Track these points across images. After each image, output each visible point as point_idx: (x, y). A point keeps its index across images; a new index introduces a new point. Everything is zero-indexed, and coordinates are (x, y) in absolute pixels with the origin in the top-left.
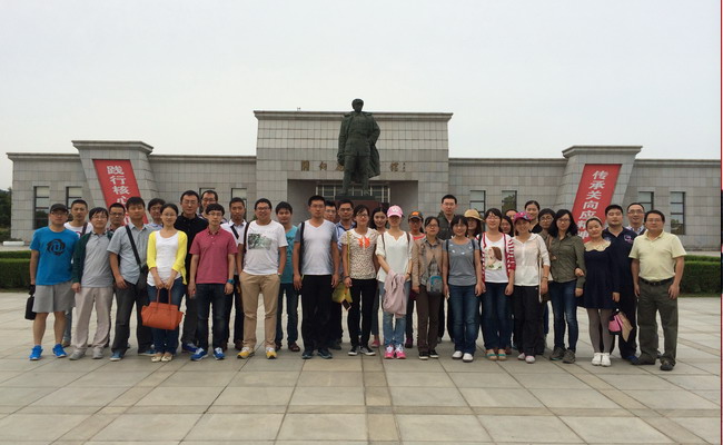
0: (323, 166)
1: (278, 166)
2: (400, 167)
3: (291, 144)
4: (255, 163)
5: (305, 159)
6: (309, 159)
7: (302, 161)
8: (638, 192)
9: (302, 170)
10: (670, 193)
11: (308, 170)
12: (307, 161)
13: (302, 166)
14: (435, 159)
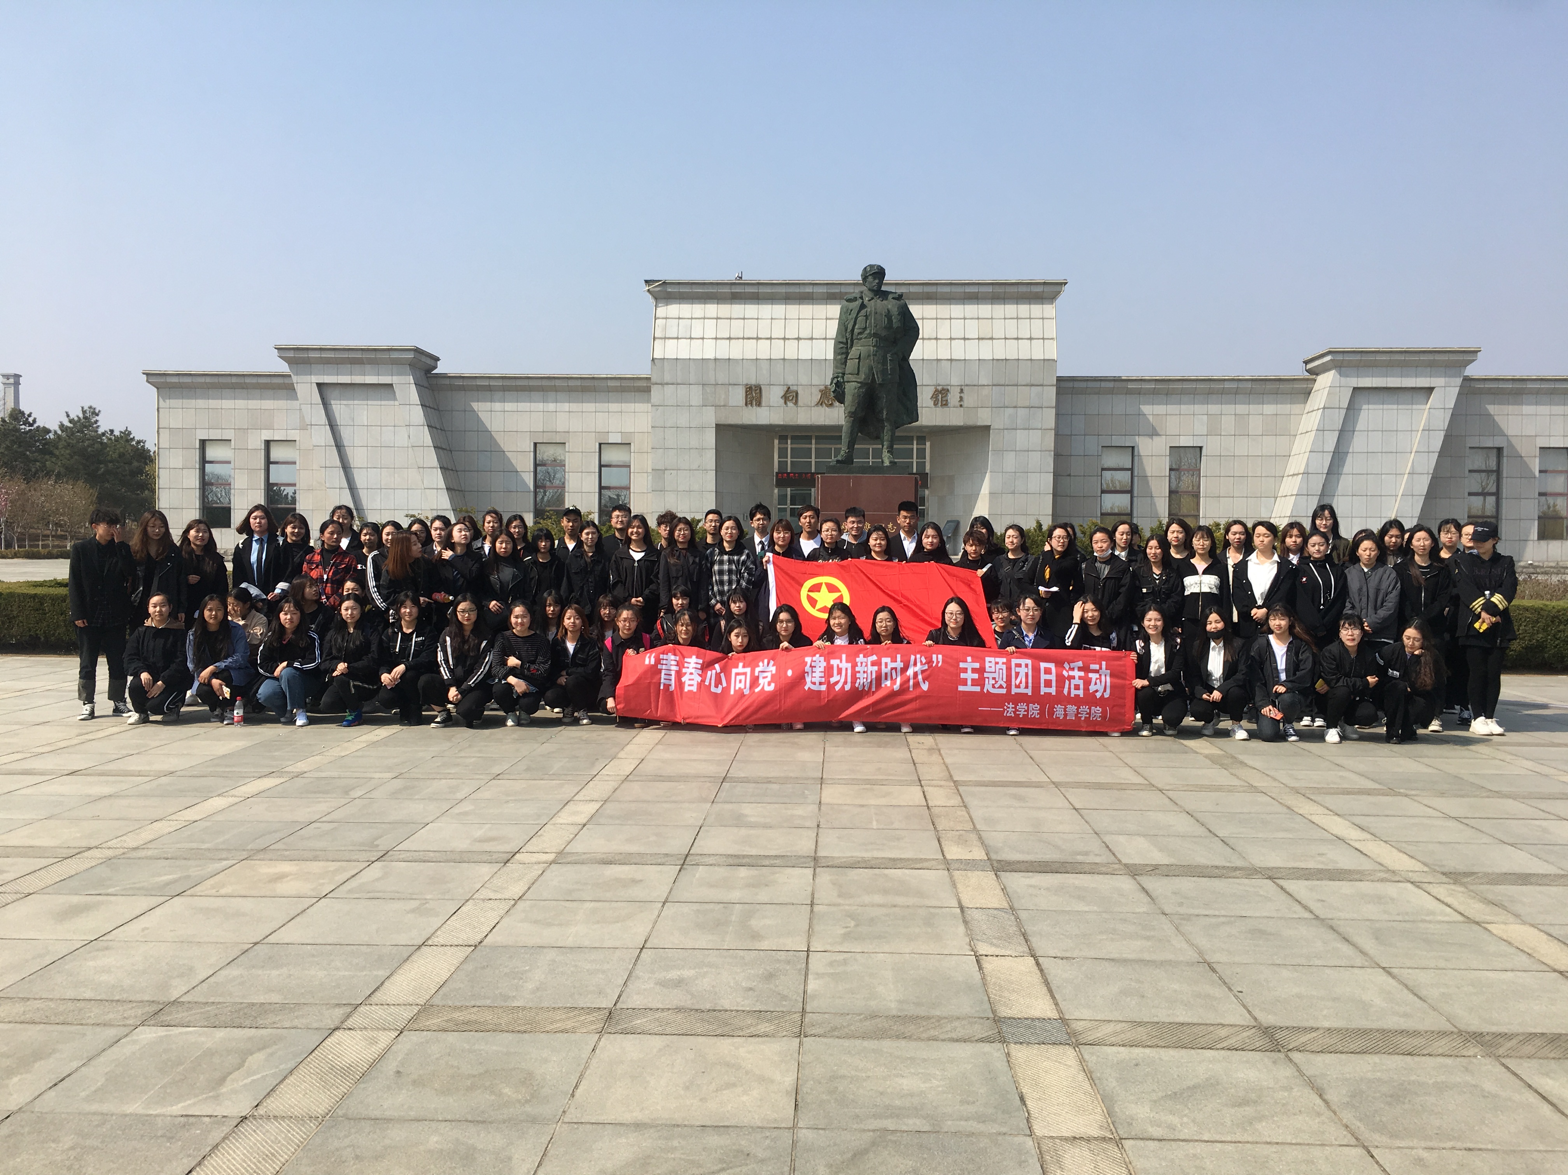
0: (790, 396)
1: (695, 395)
2: (953, 398)
3: (724, 351)
4: (648, 390)
5: (753, 382)
6: (762, 381)
7: (747, 385)
8: (1467, 450)
9: (746, 405)
10: (1538, 449)
11: (759, 404)
12: (756, 386)
13: (746, 395)
14: (1027, 380)
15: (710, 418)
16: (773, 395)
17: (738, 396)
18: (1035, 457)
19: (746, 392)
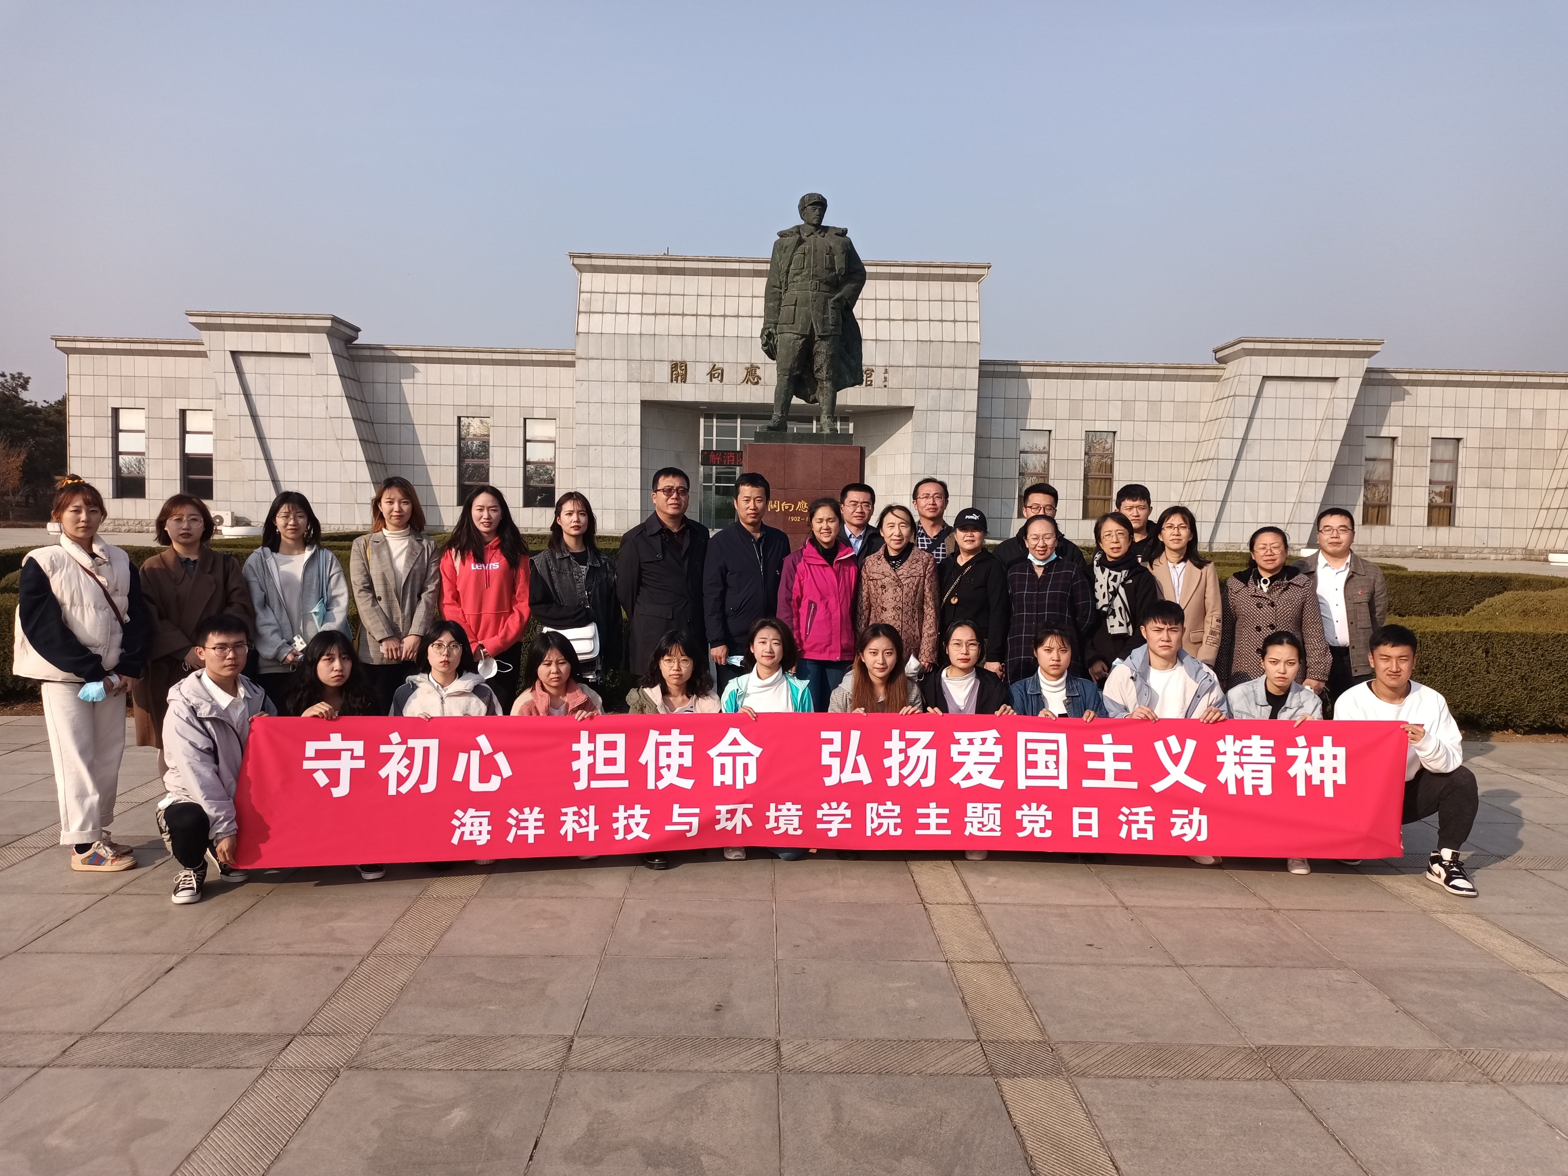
0: (716, 373)
1: (621, 371)
2: (878, 378)
3: (649, 326)
4: (572, 364)
5: (678, 358)
6: (687, 358)
7: (672, 361)
8: (1365, 438)
9: (672, 381)
10: (1430, 440)
11: (684, 380)
12: (681, 363)
13: (672, 372)
14: (951, 363)
15: (636, 394)
16: (698, 373)
17: (663, 372)
18: (957, 440)
19: (672, 368)
